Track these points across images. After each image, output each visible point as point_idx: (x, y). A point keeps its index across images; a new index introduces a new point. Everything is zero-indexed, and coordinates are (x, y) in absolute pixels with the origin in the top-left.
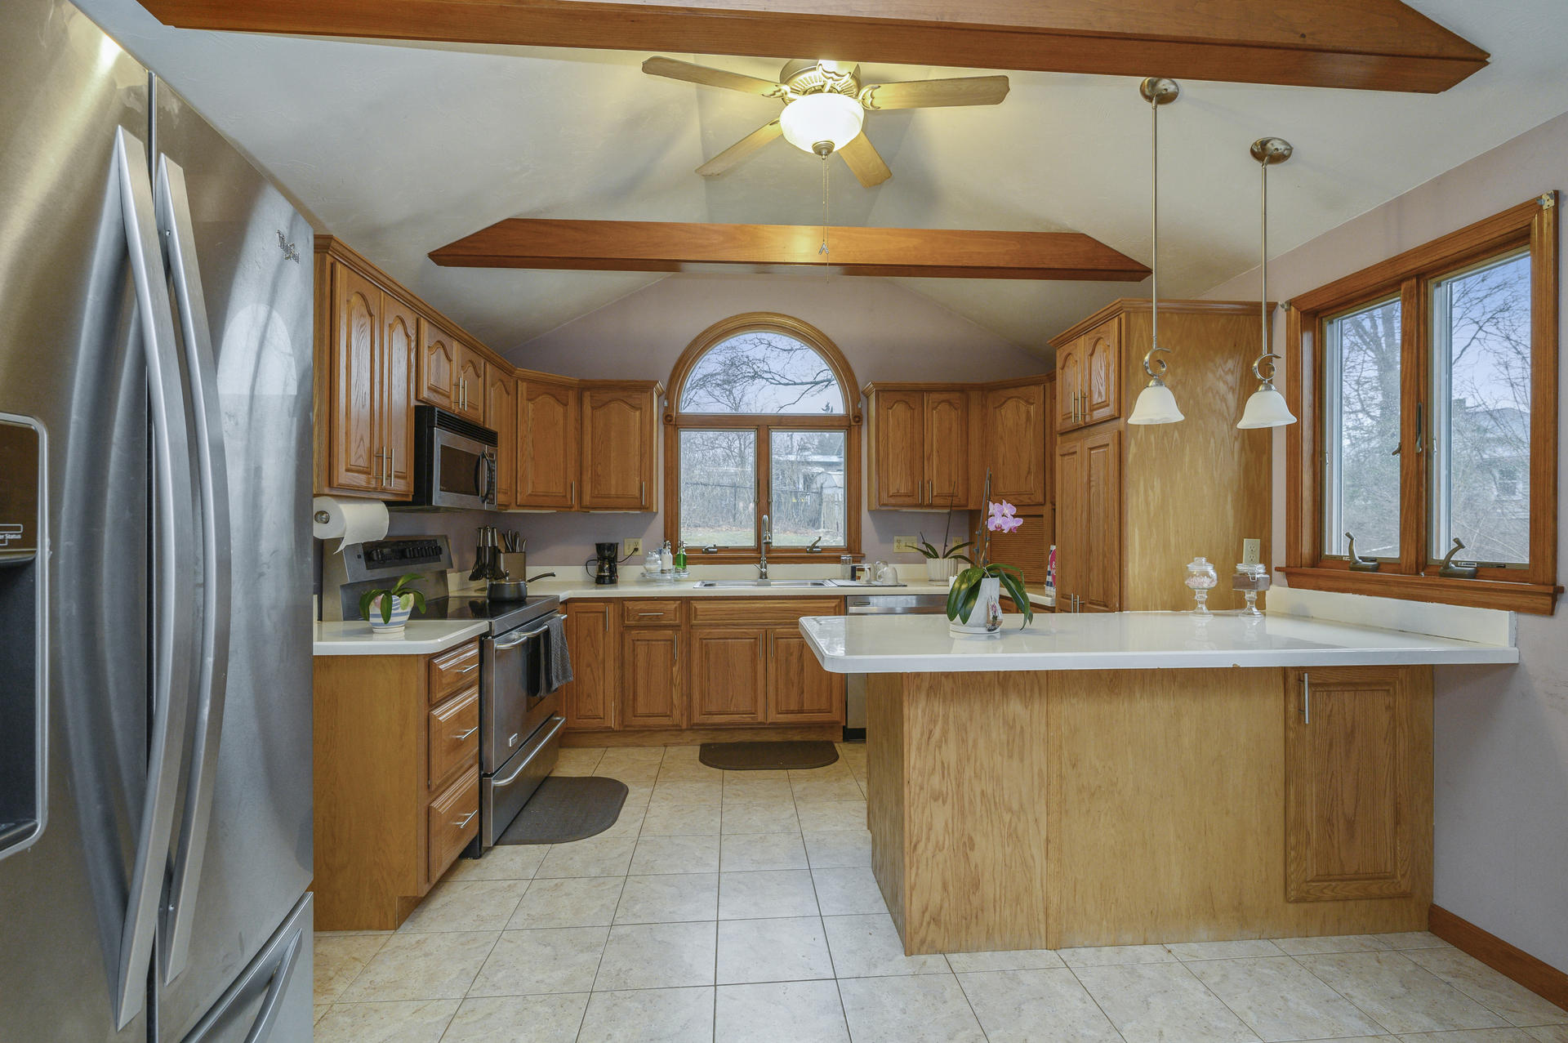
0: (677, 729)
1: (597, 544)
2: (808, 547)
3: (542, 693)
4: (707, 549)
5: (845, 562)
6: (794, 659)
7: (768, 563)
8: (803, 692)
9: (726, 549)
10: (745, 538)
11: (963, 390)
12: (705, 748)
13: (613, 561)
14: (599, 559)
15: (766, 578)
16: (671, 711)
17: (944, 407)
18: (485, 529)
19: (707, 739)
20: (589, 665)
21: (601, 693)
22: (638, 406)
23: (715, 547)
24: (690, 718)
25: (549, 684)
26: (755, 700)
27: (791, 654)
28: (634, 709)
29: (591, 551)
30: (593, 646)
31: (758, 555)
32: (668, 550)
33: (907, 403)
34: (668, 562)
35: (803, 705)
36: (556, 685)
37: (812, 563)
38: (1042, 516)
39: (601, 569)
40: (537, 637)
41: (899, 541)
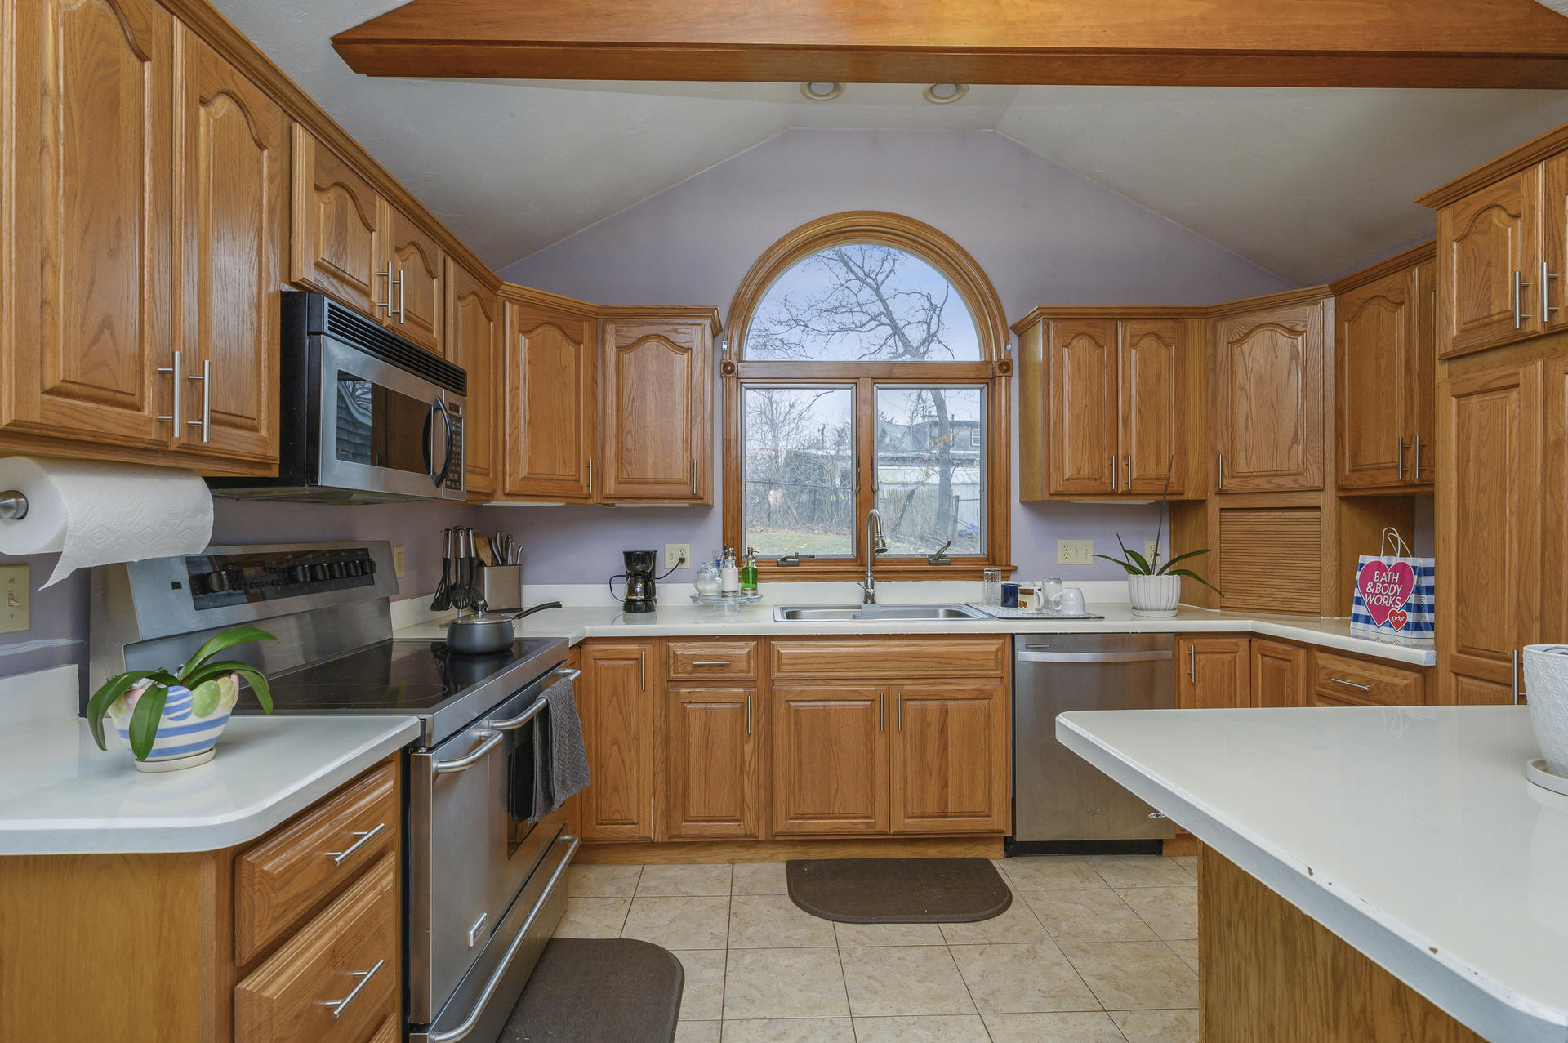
0: (749, 843)
1: (625, 553)
2: (932, 556)
3: (536, 817)
4: (784, 560)
5: (993, 578)
6: (933, 732)
7: (876, 578)
8: (946, 785)
9: (811, 559)
10: (839, 543)
11: (1176, 316)
12: (794, 869)
13: (648, 579)
14: (628, 575)
15: (873, 602)
16: (742, 813)
17: (1149, 343)
18: (456, 530)
19: (797, 854)
20: (615, 742)
21: (635, 786)
22: (686, 345)
23: (797, 556)
24: (770, 822)
25: (549, 798)
26: (871, 798)
27: (929, 725)
28: (685, 810)
29: (619, 565)
30: (621, 713)
31: (861, 569)
32: (730, 562)
33: (1091, 337)
34: (731, 577)
35: (946, 805)
36: (560, 797)
37: (938, 579)
38: (1318, 508)
39: (632, 590)
40: (530, 723)
41: (1066, 548)
